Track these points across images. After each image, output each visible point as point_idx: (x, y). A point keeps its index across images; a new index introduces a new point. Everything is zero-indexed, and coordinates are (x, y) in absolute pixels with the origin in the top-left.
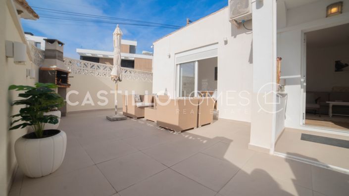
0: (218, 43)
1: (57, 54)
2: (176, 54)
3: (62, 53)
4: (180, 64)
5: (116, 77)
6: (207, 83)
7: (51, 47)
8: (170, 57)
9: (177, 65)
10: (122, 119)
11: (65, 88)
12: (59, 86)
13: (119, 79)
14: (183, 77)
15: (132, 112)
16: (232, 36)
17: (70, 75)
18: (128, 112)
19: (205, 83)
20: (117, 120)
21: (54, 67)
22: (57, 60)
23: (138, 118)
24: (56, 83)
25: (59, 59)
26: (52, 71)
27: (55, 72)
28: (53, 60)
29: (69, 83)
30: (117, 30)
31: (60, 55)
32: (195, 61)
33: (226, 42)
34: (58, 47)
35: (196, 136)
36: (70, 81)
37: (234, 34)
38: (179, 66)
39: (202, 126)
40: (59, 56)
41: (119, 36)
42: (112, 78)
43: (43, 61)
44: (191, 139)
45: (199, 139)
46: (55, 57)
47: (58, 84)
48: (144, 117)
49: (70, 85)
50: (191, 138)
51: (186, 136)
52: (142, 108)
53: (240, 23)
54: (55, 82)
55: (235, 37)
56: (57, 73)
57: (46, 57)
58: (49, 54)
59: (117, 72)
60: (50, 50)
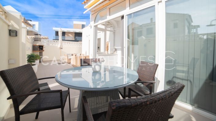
1: (39, 39)
7: (37, 36)
11: (42, 52)
13: (61, 48)
17: (44, 47)
21: (38, 44)
22: (39, 42)
23: (69, 63)
26: (37, 46)
28: (38, 42)
29: (44, 50)
34: (39, 36)
36: (44, 49)
40: (40, 40)
42: (58, 48)
43: (34, 42)
46: (38, 41)
47: (39, 50)
52: (70, 59)
56: (39, 46)
57: (35, 40)
58: (36, 39)
59: (60, 46)
60: (36, 38)
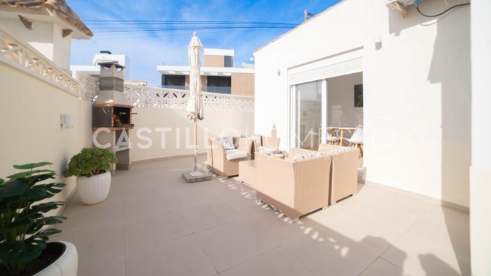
0: (362, 48)
1: (114, 82)
2: (288, 69)
3: (122, 80)
4: (296, 85)
5: (194, 114)
6: (341, 112)
7: (108, 72)
8: (279, 73)
9: (292, 86)
10: (204, 179)
12: (117, 129)
13: (199, 117)
14: (301, 101)
15: (220, 166)
16: (391, 33)
17: (133, 111)
18: (215, 166)
19: (338, 111)
20: (196, 180)
21: (110, 102)
23: (229, 177)
24: (113, 125)
25: (117, 90)
26: (107, 108)
27: (111, 110)
28: (110, 92)
29: (132, 122)
30: (195, 41)
31: (119, 83)
32: (321, 80)
33: (379, 46)
34: (116, 73)
35: (325, 231)
36: (133, 119)
37: (395, 30)
38: (294, 87)
39: (337, 202)
40: (117, 86)
41: (196, 49)
42: (188, 116)
43: (97, 93)
44: (316, 241)
45: (332, 240)
46: (111, 88)
47: (116, 125)
48: (237, 176)
49: (133, 125)
50: (315, 236)
51: (308, 231)
52: (236, 161)
53: (409, 6)
54: (111, 123)
55: (397, 34)
56: (114, 110)
57: (102, 88)
58: (105, 83)
59: (196, 107)
60: (105, 78)
